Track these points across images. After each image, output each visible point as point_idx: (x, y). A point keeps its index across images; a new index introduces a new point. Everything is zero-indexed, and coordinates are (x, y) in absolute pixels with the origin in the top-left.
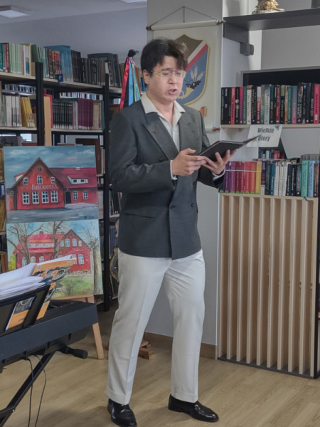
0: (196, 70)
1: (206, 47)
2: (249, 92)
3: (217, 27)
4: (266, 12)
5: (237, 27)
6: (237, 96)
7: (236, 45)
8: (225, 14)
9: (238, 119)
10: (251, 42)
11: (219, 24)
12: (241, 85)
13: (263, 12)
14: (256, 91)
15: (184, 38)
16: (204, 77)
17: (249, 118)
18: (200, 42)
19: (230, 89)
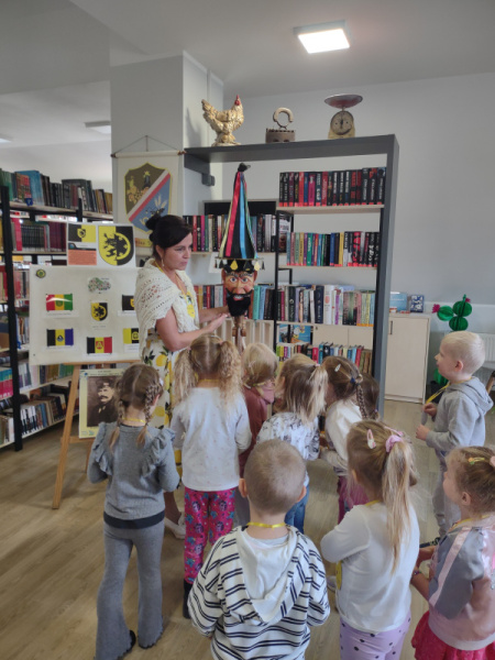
0: (160, 198)
1: (168, 176)
2: (210, 221)
3: (178, 157)
4: (224, 145)
5: (197, 159)
6: (199, 224)
7: (197, 176)
8: (186, 145)
9: (200, 246)
10: (212, 173)
11: (180, 154)
12: (202, 214)
13: (221, 145)
14: (216, 220)
15: (147, 167)
16: (167, 205)
17: (211, 245)
18: (162, 171)
19: (191, 218)
